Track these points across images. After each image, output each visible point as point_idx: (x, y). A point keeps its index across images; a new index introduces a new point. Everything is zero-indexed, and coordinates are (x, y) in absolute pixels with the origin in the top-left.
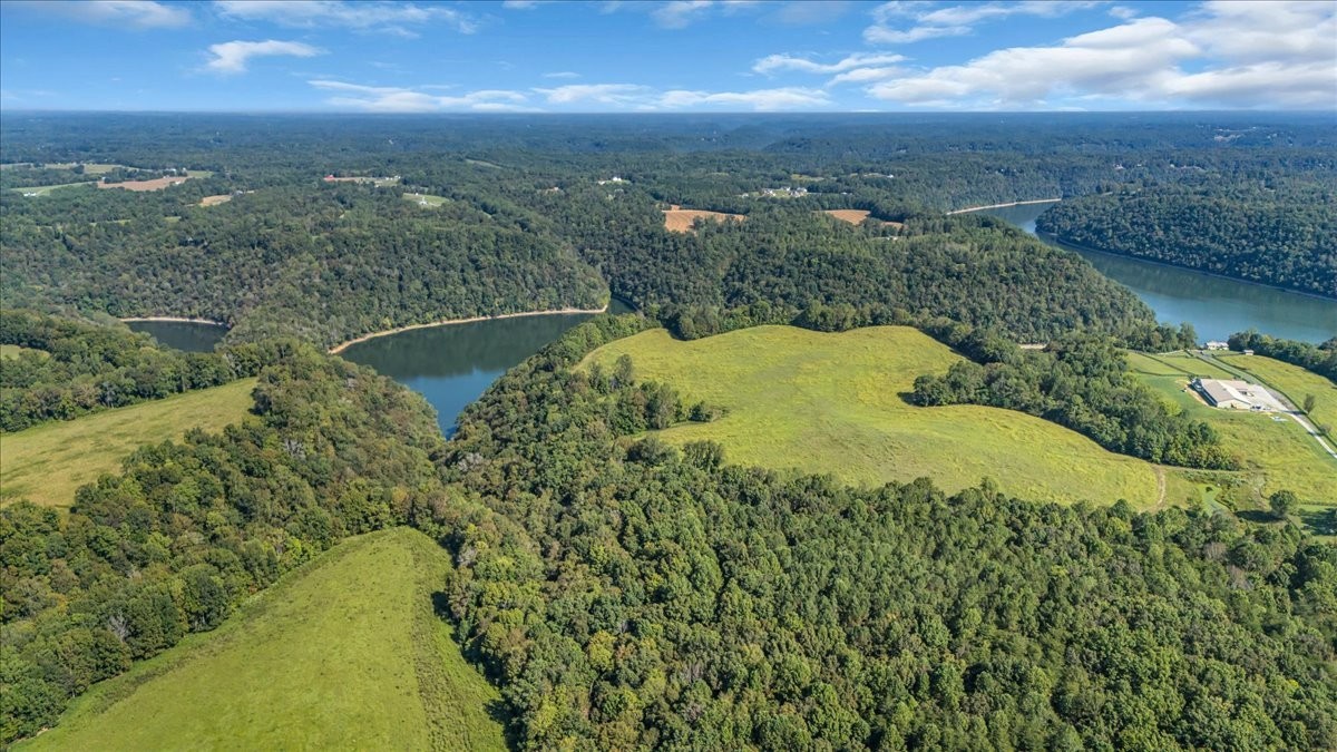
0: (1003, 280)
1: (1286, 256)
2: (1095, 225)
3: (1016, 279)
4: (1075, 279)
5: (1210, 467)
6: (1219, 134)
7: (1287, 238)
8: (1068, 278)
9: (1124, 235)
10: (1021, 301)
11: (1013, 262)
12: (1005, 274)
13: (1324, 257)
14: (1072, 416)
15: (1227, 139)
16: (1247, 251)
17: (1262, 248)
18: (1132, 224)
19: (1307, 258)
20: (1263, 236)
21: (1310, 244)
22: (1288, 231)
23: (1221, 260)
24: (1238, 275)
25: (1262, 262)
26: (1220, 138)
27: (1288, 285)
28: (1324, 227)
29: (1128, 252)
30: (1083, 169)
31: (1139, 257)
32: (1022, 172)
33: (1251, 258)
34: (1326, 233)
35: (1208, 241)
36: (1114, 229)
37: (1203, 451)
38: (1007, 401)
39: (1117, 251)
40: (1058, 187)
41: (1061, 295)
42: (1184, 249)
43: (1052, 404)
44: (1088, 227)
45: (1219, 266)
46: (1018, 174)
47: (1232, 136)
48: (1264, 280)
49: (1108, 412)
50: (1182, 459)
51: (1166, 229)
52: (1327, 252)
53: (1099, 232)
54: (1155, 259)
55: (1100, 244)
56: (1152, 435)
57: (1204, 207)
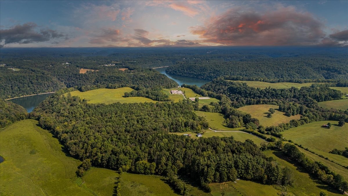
0: (151, 80)
1: (205, 74)
2: (175, 70)
3: (153, 80)
4: (164, 79)
5: (167, 101)
6: (208, 51)
7: (205, 71)
8: (162, 79)
9: (180, 72)
10: (154, 83)
11: (152, 76)
12: (151, 79)
13: (211, 74)
14: (149, 96)
15: (209, 53)
16: (200, 74)
17: (202, 73)
18: (181, 69)
19: (209, 74)
20: (202, 71)
21: (209, 72)
22: (206, 69)
23: (195, 76)
24: (198, 78)
25: (202, 75)
26: (208, 52)
27: (205, 79)
28: (211, 68)
29: (181, 75)
30: (177, 59)
31: (183, 76)
32: (164, 60)
33: (200, 75)
34: (212, 69)
35: (193, 72)
36: (178, 71)
37: (166, 99)
38: (140, 95)
39: (179, 75)
40: (172, 63)
41: (161, 82)
42: (190, 74)
43: (147, 95)
44: (174, 70)
45: (195, 77)
46: (163, 61)
47: (210, 52)
48: (202, 79)
49: (155, 95)
50: (163, 100)
51: (187, 70)
52: (211, 73)
53: (176, 72)
54: (185, 76)
55: (176, 74)
56: (159, 97)
57: (193, 66)
